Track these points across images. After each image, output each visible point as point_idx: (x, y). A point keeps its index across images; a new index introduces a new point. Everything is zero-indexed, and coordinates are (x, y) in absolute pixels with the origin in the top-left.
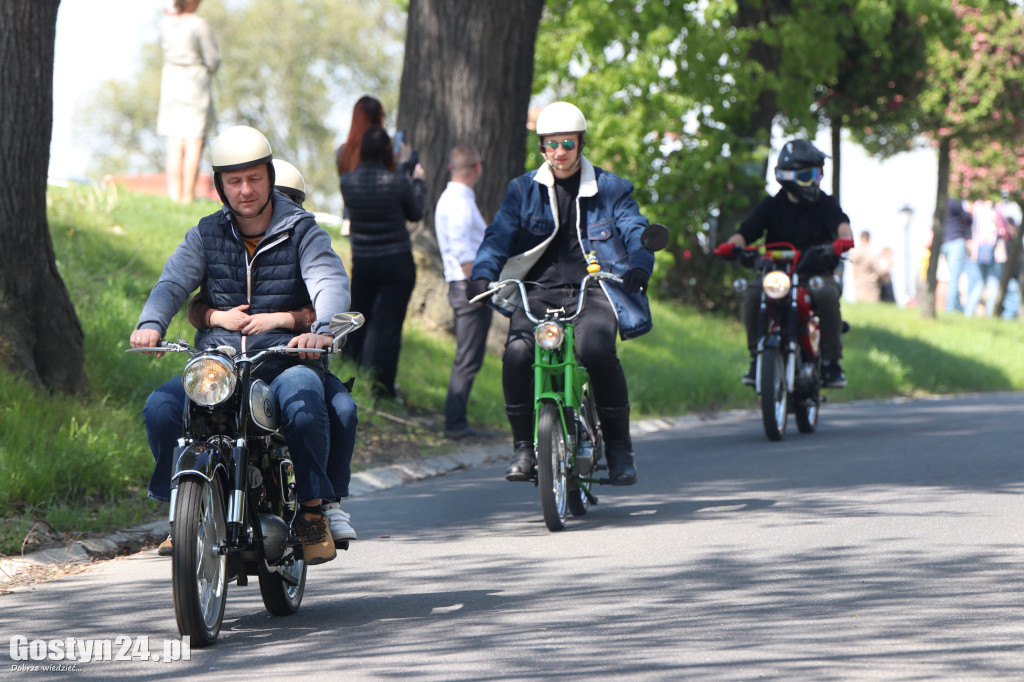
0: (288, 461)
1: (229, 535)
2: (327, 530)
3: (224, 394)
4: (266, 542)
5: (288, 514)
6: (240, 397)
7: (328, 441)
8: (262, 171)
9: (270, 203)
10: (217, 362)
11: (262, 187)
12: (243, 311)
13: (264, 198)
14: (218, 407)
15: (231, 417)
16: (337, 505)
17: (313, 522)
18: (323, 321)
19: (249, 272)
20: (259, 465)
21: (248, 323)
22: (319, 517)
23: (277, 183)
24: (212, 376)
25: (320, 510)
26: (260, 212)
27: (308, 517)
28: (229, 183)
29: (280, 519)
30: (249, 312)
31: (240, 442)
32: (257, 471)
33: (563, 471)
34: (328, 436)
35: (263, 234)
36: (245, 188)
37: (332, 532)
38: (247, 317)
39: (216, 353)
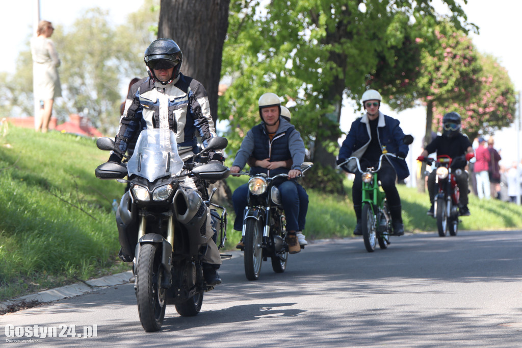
0: (283, 216)
1: (263, 241)
2: (298, 242)
3: (263, 190)
4: (276, 245)
5: (283, 236)
6: (268, 192)
7: (299, 209)
8: (276, 108)
9: (278, 122)
10: (260, 179)
11: (276, 114)
12: (268, 161)
13: (276, 119)
14: (260, 195)
15: (265, 199)
16: (301, 232)
17: (292, 238)
18: (296, 165)
19: (270, 146)
20: (273, 217)
21: (269, 165)
22: (294, 236)
23: (282, 114)
24: (258, 184)
25: (295, 234)
26: (275, 124)
27: (291, 236)
28: (264, 112)
29: (280, 237)
30: (270, 161)
31: (268, 209)
32: (273, 219)
33: (373, 229)
34: (299, 207)
35: (275, 132)
36: (270, 114)
37: (299, 242)
38: (269, 163)
39: (260, 176)
